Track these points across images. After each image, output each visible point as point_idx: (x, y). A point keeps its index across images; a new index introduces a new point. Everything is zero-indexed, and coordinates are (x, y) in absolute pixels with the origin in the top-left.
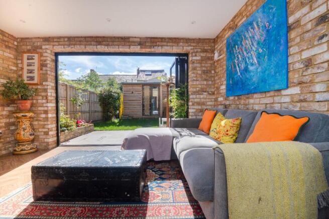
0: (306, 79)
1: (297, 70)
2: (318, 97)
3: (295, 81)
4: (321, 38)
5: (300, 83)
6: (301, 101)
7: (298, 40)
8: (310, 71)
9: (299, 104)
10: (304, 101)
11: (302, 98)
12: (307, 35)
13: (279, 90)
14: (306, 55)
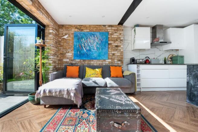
0: (113, 58)
1: (111, 56)
2: (116, 62)
3: (110, 58)
4: (116, 50)
5: (111, 59)
6: (111, 63)
7: (111, 48)
8: (114, 56)
9: (111, 64)
10: (113, 63)
11: (112, 62)
12: (113, 48)
13: (105, 60)
14: (113, 52)
